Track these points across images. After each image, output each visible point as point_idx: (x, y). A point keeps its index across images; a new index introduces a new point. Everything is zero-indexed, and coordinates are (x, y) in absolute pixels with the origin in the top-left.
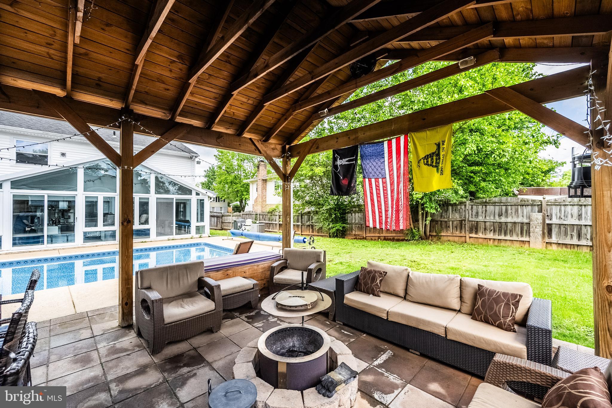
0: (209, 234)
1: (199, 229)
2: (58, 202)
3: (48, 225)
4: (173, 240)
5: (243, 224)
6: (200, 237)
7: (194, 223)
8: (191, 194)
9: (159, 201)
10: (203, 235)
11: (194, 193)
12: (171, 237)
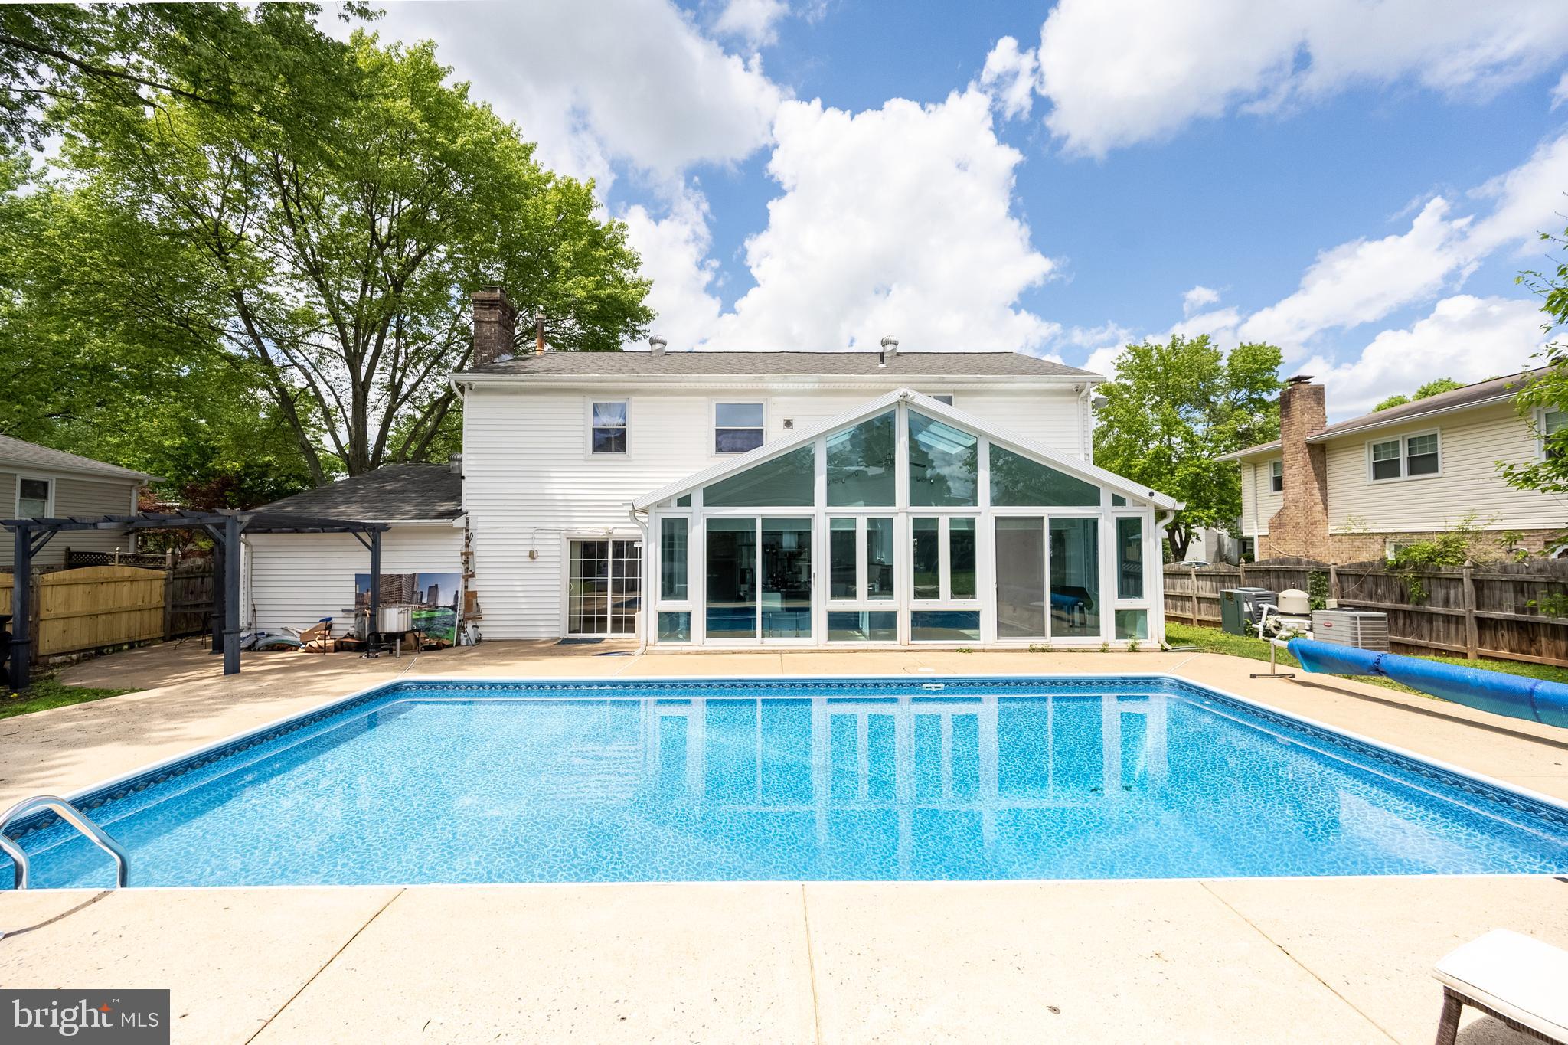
0: (1163, 641)
1: (1126, 622)
2: (780, 534)
3: (765, 589)
4: (1044, 650)
5: (1266, 607)
6: (1133, 649)
7: (1109, 600)
8: (1095, 501)
9: (1004, 527)
10: (1143, 644)
11: (1106, 498)
12: (1038, 642)
